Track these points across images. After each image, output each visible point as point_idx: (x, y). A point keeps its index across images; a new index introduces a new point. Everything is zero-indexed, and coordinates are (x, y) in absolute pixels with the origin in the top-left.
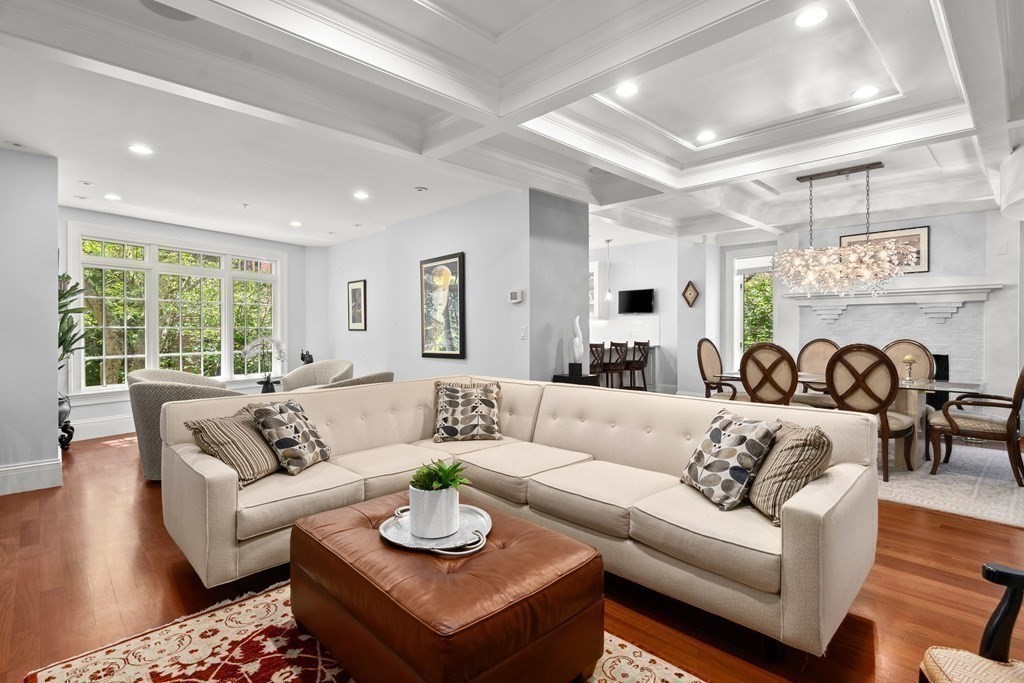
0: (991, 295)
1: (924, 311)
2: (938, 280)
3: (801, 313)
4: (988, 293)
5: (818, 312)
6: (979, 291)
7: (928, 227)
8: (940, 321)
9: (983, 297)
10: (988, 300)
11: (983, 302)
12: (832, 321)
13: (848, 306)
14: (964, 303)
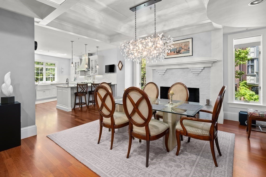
0: (213, 64)
1: (191, 71)
2: (196, 59)
3: (153, 72)
4: (212, 64)
5: (158, 72)
6: (209, 62)
7: (192, 38)
8: (196, 75)
9: (210, 65)
10: (212, 66)
11: (210, 67)
12: (162, 75)
13: (167, 69)
14: (204, 68)
